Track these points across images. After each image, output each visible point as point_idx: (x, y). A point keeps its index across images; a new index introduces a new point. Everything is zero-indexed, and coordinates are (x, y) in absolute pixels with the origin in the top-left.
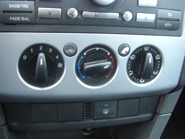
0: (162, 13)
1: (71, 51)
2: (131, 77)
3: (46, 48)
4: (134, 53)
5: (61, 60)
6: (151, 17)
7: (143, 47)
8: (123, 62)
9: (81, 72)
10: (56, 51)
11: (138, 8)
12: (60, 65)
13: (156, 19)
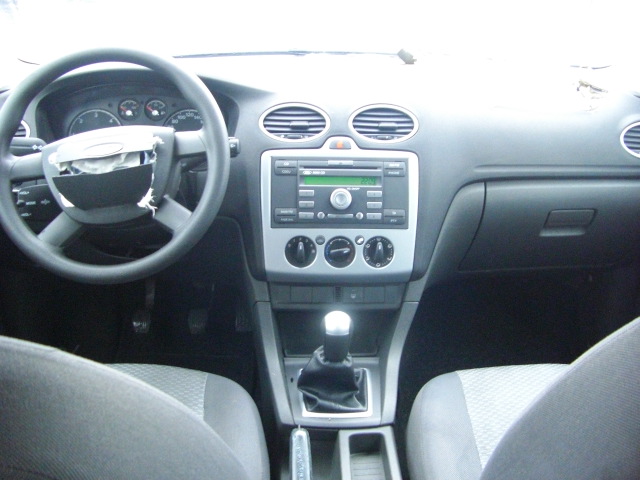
0: (387, 212)
1: (321, 241)
2: (368, 262)
3: (304, 239)
4: (368, 242)
5: (314, 248)
6: (378, 215)
7: (375, 238)
8: (359, 250)
9: (329, 257)
10: (310, 242)
11: (366, 210)
12: (313, 251)
13: (383, 216)
